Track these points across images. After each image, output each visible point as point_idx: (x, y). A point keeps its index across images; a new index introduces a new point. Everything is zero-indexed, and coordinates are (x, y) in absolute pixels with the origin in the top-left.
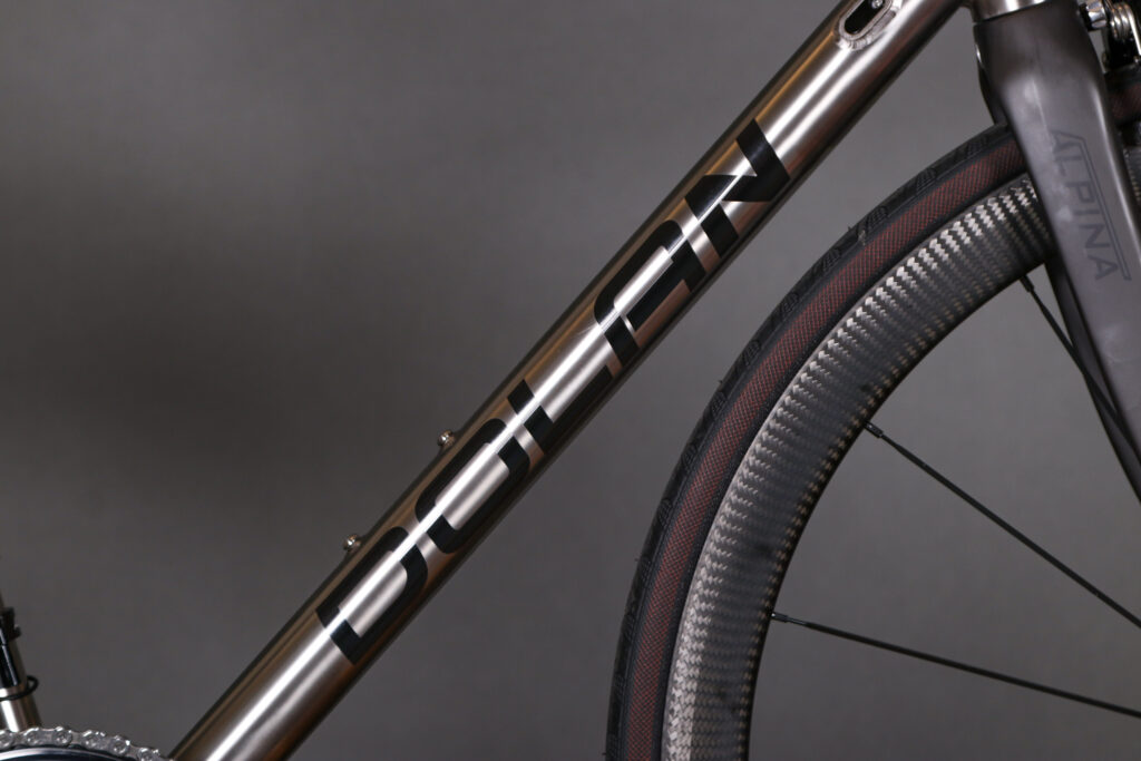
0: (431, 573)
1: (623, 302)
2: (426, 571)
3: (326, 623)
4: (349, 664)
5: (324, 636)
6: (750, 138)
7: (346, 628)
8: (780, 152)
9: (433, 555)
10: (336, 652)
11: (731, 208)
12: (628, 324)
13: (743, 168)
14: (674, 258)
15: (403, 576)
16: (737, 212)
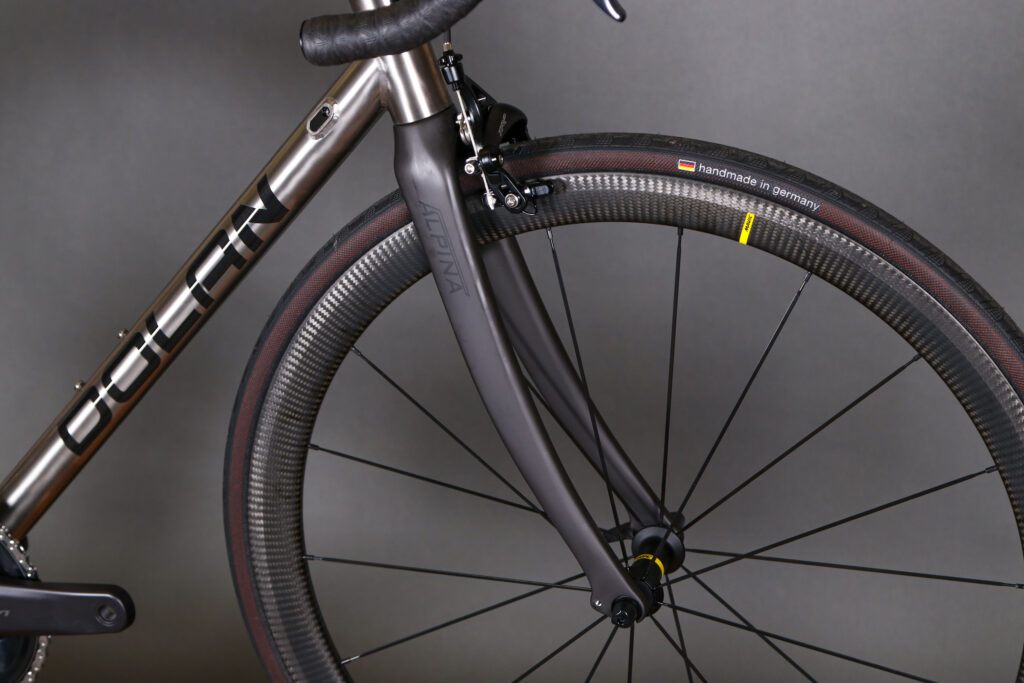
0: (114, 414)
1: (201, 275)
6: (262, 187)
8: (280, 198)
11: (255, 227)
12: (205, 289)
13: (259, 205)
14: (225, 252)
16: (260, 230)
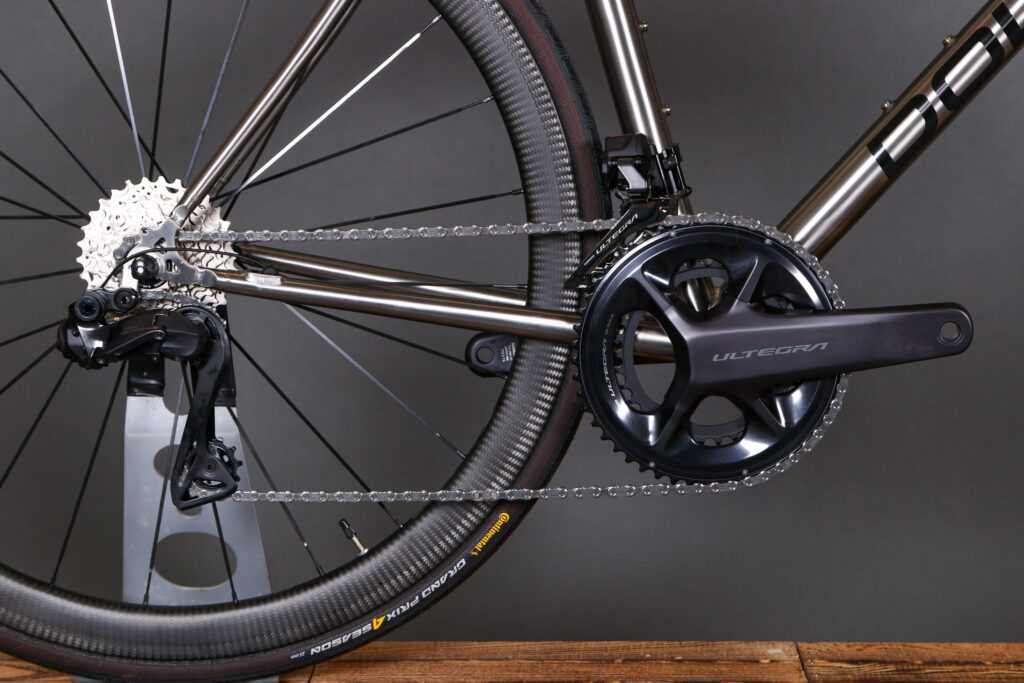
2: (937, 121)
3: (873, 153)
4: (886, 178)
5: (872, 159)
7: (886, 155)
9: (941, 110)
10: (879, 169)
15: (923, 122)
